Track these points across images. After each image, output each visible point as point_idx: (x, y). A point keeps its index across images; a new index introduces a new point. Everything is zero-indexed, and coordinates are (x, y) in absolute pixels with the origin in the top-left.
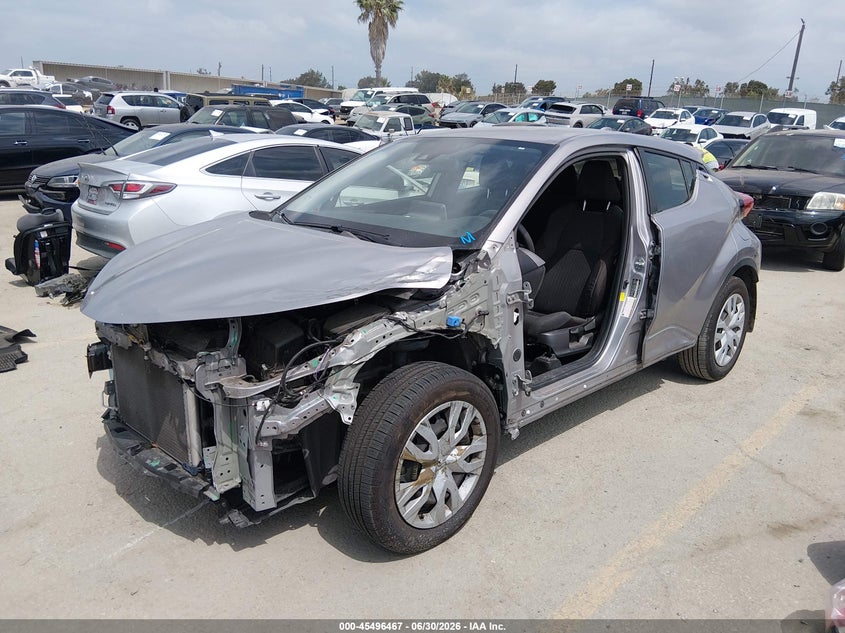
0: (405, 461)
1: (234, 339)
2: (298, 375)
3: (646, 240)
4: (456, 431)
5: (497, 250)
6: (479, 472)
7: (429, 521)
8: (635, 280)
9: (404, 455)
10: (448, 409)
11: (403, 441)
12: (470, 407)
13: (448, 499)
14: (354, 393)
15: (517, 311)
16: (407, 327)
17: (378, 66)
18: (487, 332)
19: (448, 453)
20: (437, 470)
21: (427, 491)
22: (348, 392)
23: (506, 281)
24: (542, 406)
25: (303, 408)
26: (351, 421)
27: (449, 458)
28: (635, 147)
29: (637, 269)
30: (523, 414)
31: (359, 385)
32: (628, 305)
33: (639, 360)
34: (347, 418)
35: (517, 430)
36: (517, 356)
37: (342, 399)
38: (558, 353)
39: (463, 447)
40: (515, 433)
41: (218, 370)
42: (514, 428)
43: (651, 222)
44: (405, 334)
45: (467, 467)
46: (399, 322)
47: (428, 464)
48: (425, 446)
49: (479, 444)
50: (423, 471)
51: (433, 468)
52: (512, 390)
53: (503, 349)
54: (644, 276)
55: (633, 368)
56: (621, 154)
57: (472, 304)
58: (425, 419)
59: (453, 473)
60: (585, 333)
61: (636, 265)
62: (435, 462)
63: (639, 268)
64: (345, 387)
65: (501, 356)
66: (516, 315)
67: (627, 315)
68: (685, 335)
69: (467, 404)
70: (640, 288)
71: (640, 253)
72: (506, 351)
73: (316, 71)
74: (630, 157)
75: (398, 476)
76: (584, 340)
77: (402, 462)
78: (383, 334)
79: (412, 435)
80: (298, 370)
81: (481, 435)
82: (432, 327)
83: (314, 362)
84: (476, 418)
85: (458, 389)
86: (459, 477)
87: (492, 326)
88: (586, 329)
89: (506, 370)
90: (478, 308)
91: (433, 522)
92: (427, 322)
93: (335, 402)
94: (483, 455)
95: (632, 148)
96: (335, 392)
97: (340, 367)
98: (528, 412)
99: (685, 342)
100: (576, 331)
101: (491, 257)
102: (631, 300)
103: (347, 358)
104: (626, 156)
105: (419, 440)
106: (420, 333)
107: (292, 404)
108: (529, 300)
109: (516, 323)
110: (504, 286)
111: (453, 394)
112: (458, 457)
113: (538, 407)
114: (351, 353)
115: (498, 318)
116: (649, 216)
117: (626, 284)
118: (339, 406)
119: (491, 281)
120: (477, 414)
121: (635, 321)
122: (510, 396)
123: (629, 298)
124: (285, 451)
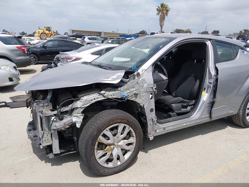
0: (99, 142)
1: (49, 97)
2: (65, 110)
3: (213, 73)
4: (122, 134)
5: (143, 72)
6: (133, 150)
7: (110, 165)
8: (209, 87)
9: (98, 140)
10: (118, 126)
11: (97, 136)
12: (127, 126)
13: (118, 159)
14: (82, 117)
15: (151, 94)
16: (104, 97)
17: (162, 28)
18: (138, 100)
19: (119, 142)
20: (114, 148)
21: (109, 154)
22: (79, 117)
23: (146, 83)
24: (164, 129)
25: (64, 121)
26: (79, 127)
27: (119, 144)
28: (211, 39)
29: (209, 83)
30: (156, 131)
31: (84, 115)
32: (205, 96)
33: (210, 117)
34: (78, 126)
35: (153, 137)
36: (152, 110)
37: (77, 119)
38: (176, 112)
39: (125, 140)
40: (151, 138)
41: (43, 106)
42: (151, 136)
43: (215, 66)
44: (103, 98)
45: (127, 148)
46: (101, 94)
47: (110, 145)
48: (108, 138)
49: (133, 140)
50: (107, 147)
51: (112, 147)
52: (149, 123)
53: (145, 107)
54: (212, 86)
55: (208, 120)
56: (205, 42)
57: (132, 90)
58: (108, 129)
59: (121, 149)
60: (190, 106)
61: (209, 82)
62: (113, 144)
63: (210, 83)
64: (78, 115)
65: (145, 110)
66: (151, 96)
67: (205, 100)
68: (232, 109)
69: (126, 125)
70: (210, 90)
71: (210, 77)
72: (147, 108)
73: (144, 30)
74: (209, 43)
75: (96, 147)
76: (189, 108)
77: (97, 143)
78: (94, 98)
79: (102, 134)
80: (65, 108)
81: (133, 137)
82: (114, 97)
83: (70, 106)
84: (130, 130)
85: (121, 119)
86: (124, 151)
87: (140, 99)
88: (190, 104)
89: (147, 115)
90: (134, 92)
91: (112, 166)
92: (113, 95)
93: (74, 119)
94: (134, 144)
95: (210, 40)
96: (75, 116)
97: (77, 108)
98: (158, 131)
99: (232, 112)
100: (185, 105)
101: (141, 74)
102: (207, 94)
103: (79, 105)
104: (207, 43)
105: (105, 136)
106: (109, 99)
107: (62, 119)
108: (155, 90)
109: (151, 99)
110: (146, 85)
111: (119, 121)
112: (123, 144)
113: (162, 130)
114: (81, 104)
115: (143, 96)
116: (215, 64)
117: (205, 89)
118: (76, 121)
119: (140, 83)
120: (131, 129)
121: (208, 102)
122: (149, 124)
123: (206, 94)
124: (70, 135)
